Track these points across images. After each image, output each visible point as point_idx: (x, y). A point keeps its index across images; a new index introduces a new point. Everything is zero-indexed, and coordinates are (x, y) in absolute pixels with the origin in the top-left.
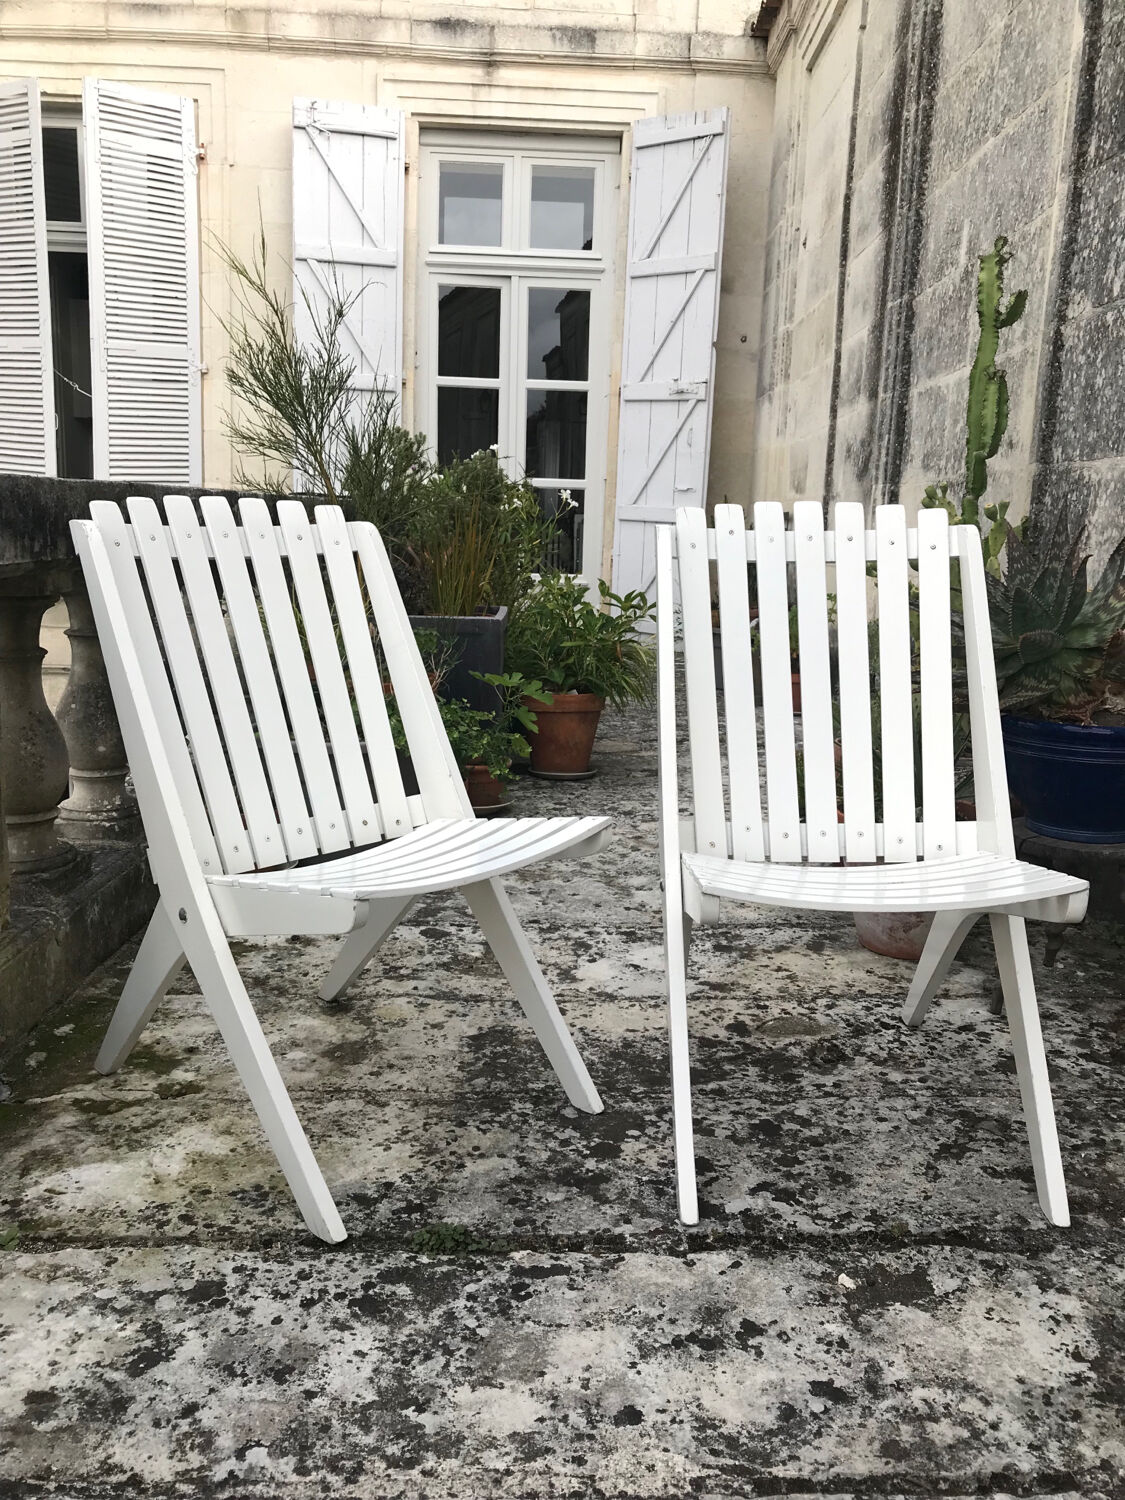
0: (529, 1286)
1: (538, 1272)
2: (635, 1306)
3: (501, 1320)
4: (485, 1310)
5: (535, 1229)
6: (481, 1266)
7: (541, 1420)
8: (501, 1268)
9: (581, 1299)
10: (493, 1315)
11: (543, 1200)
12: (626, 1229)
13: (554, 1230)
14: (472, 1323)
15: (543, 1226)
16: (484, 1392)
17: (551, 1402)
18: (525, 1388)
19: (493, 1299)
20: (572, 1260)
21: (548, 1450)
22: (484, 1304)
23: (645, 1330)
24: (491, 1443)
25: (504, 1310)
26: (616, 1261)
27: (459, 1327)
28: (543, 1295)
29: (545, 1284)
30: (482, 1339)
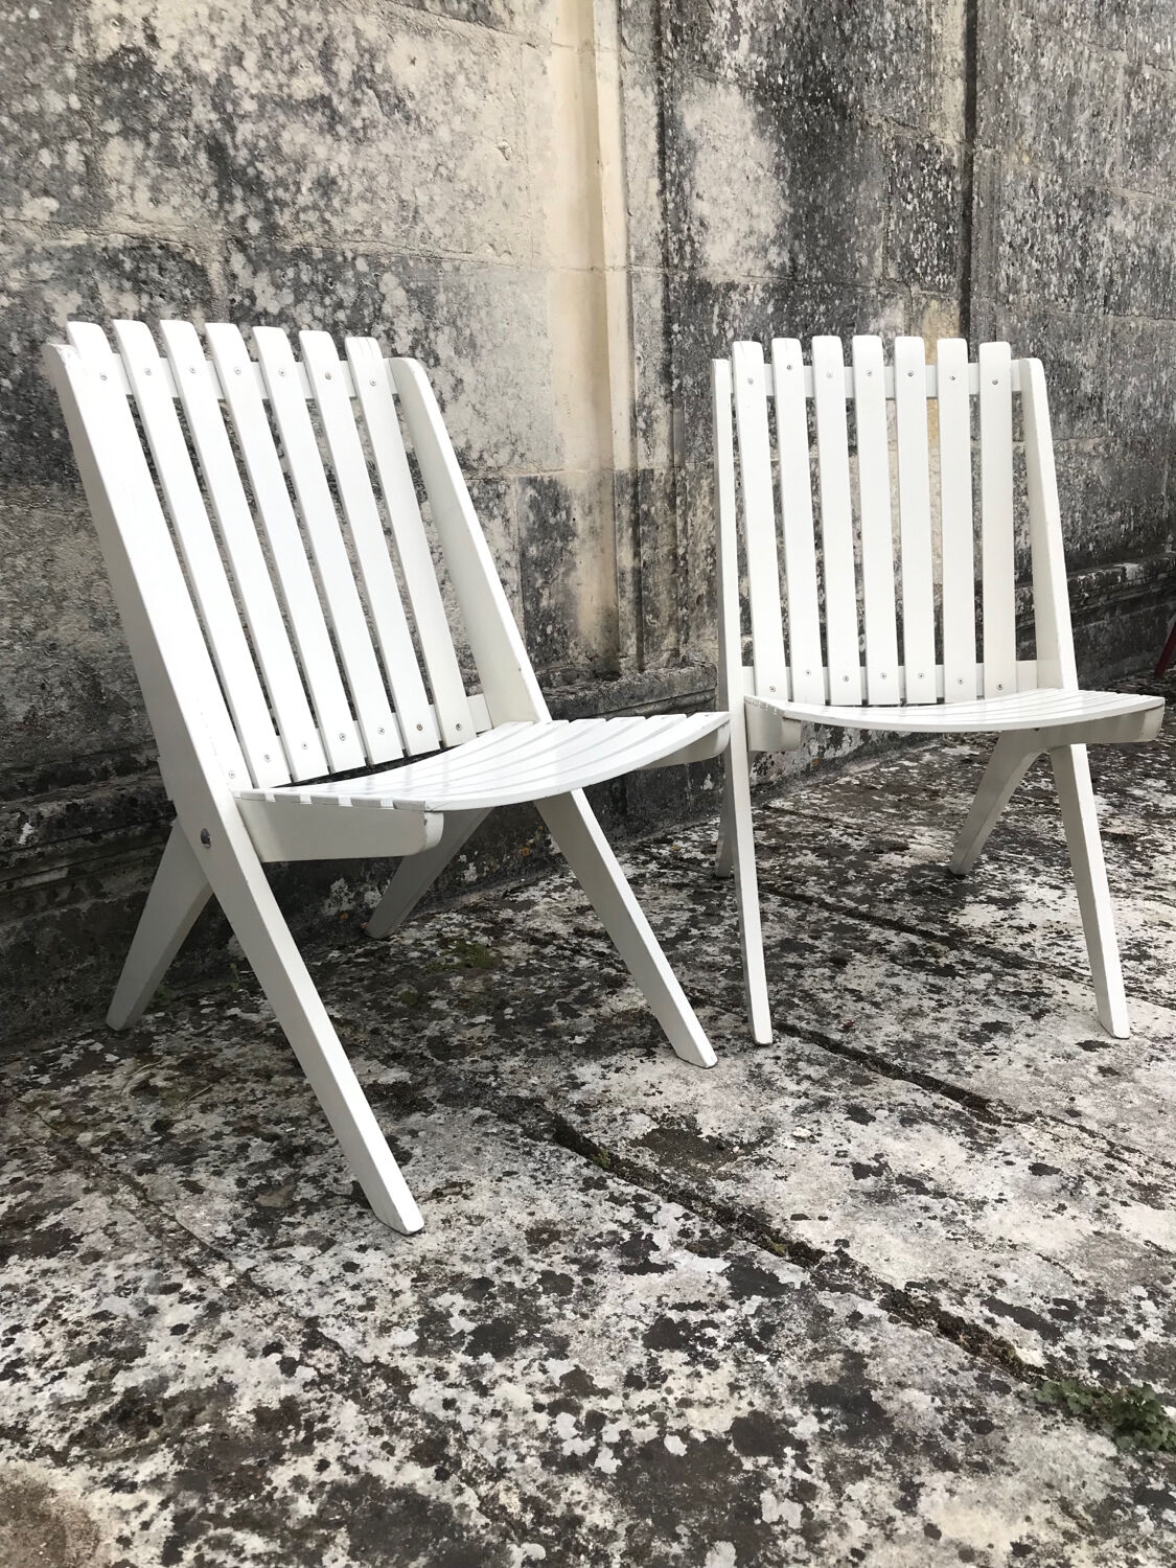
0: (1050, 1311)
1: (1025, 1318)
2: (948, 1239)
3: (1110, 1295)
4: (1124, 1312)
5: (988, 1369)
6: (1095, 1364)
7: (1124, 1204)
8: (1070, 1350)
9: (1002, 1268)
10: (1116, 1303)
11: (938, 1402)
12: (868, 1309)
13: (959, 1355)
14: (1148, 1306)
15: (973, 1366)
17: (1105, 1211)
18: (1122, 1231)
19: (1106, 1319)
20: (973, 1312)
21: (1133, 1185)
22: (1120, 1319)
23: (960, 1217)
25: (1099, 1302)
26: (920, 1286)
27: (1167, 1310)
28: (1041, 1292)
29: (1030, 1302)
30: (1145, 1286)
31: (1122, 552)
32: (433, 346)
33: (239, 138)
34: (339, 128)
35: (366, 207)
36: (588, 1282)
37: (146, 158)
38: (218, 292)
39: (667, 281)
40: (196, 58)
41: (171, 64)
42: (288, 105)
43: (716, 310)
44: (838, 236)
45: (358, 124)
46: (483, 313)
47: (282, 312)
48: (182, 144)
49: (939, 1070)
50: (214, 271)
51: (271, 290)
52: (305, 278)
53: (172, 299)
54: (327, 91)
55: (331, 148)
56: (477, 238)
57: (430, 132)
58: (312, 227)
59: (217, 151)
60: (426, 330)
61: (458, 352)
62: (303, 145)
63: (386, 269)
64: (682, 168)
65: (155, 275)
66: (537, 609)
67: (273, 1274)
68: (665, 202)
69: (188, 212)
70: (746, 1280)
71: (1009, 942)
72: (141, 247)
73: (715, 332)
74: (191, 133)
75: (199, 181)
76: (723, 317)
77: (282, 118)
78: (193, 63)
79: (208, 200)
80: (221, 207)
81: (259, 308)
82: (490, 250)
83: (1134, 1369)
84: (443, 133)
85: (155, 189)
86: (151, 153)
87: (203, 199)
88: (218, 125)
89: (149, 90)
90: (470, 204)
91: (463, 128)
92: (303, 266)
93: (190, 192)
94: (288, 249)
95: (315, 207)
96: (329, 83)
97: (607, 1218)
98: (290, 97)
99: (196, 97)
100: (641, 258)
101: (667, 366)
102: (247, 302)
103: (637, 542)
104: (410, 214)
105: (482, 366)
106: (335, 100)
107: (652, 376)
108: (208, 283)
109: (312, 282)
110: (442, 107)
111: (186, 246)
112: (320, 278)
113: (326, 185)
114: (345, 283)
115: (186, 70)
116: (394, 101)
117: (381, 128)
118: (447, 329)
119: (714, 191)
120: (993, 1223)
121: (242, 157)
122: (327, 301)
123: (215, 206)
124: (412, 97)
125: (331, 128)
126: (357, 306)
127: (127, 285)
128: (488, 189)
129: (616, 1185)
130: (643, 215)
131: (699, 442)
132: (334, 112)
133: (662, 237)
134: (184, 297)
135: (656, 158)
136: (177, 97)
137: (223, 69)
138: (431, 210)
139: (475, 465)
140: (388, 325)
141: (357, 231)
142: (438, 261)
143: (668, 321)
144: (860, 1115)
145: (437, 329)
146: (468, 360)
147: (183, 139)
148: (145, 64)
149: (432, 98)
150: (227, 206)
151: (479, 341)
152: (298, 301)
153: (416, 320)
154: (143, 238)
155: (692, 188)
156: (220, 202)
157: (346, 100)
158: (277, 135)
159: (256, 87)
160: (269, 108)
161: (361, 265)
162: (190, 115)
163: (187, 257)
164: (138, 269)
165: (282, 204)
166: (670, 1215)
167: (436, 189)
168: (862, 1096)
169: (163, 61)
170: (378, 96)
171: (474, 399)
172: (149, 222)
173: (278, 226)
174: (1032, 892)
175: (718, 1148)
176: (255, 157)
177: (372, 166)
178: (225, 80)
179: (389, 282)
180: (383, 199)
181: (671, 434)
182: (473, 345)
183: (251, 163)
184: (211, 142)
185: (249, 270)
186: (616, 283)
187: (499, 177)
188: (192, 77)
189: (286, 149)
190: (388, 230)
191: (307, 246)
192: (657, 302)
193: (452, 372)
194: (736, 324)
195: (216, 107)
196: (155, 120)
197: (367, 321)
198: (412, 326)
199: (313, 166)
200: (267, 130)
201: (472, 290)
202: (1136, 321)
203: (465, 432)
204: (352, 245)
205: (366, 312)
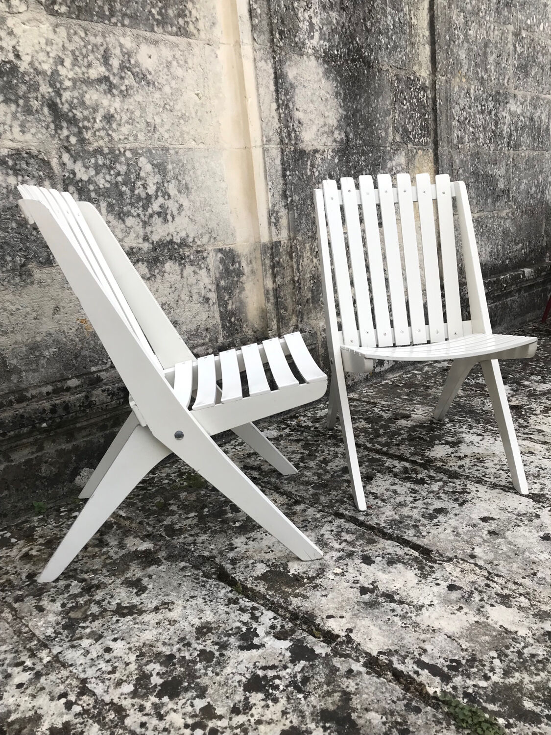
0: (447, 666)
1: (434, 670)
2: (402, 627)
3: (479, 656)
4: (484, 665)
5: (412, 700)
6: (466, 695)
7: (492, 605)
8: (455, 688)
9: (426, 643)
10: (481, 661)
11: (384, 719)
12: (357, 667)
13: (399, 690)
14: (497, 662)
15: (404, 698)
16: (513, 628)
17: (482, 609)
18: (489, 621)
19: (474, 670)
20: (408, 667)
21: (498, 594)
22: (482, 670)
23: (409, 614)
24: (521, 608)
25: (472, 660)
26: (384, 653)
27: (506, 664)
28: (444, 656)
29: (438, 661)
30: (496, 651)
31: (523, 263)
32: (167, 190)
33: (64, 100)
34: (114, 91)
35: (130, 127)
36: (222, 655)
37: (17, 112)
38: (56, 172)
39: (282, 151)
40: (40, 63)
41: (28, 67)
42: (88, 82)
43: (309, 163)
44: (369, 124)
45: (123, 88)
46: (191, 173)
47: (89, 179)
48: (35, 104)
49: (409, 535)
50: (54, 163)
51: (84, 169)
52: (100, 163)
53: (34, 177)
54: (107, 74)
55: (110, 100)
56: (186, 137)
57: (160, 89)
58: (102, 138)
59: (53, 107)
60: (163, 182)
61: (179, 192)
62: (96, 100)
63: (141, 155)
64: (288, 97)
65: (24, 166)
66: (226, 310)
67: (71, 655)
68: (280, 114)
69: (40, 135)
70: (300, 652)
71: (453, 465)
72: (17, 154)
73: (309, 173)
74: (39, 99)
75: (44, 121)
76: (313, 166)
77: (85, 88)
78: (39, 66)
79: (49, 130)
80: (56, 132)
81: (78, 178)
82: (193, 143)
83: (485, 698)
84: (167, 89)
85: (22, 126)
86: (19, 110)
87: (47, 129)
88: (53, 94)
89: (17, 80)
90: (182, 121)
91: (177, 86)
92: (99, 157)
93: (40, 126)
94: (91, 149)
95: (104, 129)
96: (108, 70)
97: (237, 620)
98: (88, 78)
99: (41, 82)
100: (269, 141)
101: (284, 192)
102: (71, 176)
103: (274, 276)
104: (152, 128)
105: (192, 197)
106: (111, 78)
107: (278, 197)
108: (51, 168)
109: (104, 164)
110: (165, 77)
111: (39, 152)
112: (108, 162)
113: (109, 118)
114: (121, 163)
115: (35, 69)
116: (141, 76)
117: (135, 89)
118: (173, 181)
119: (305, 107)
120: (427, 618)
121: (65, 108)
122: (112, 172)
123: (53, 132)
124: (150, 73)
125: (110, 91)
126: (127, 174)
127: (11, 172)
128: (191, 114)
129: (245, 602)
130: (269, 121)
131: (303, 226)
132: (111, 83)
133: (279, 131)
134: (40, 176)
135: (274, 93)
136: (32, 82)
137: (54, 68)
138: (162, 126)
139: (191, 244)
140: (143, 181)
141: (125, 138)
142: (167, 149)
143: (284, 170)
144: (368, 560)
145: (168, 182)
146: (185, 195)
147: (36, 102)
148: (14, 69)
149: (160, 73)
150: (59, 132)
151: (190, 186)
152: (97, 173)
153: (158, 178)
154: (18, 150)
155: (294, 106)
156: (56, 130)
157: (117, 78)
158: (83, 96)
159: (71, 75)
160: (78, 84)
161: (129, 154)
162: (38, 90)
163: (40, 157)
164: (16, 164)
165: (87, 128)
166: (267, 617)
167: (164, 116)
168: (370, 550)
169: (23, 66)
170: (133, 74)
171: (189, 213)
172: (20, 142)
173: (85, 139)
174: (468, 438)
175: (297, 580)
176: (72, 107)
177: (131, 107)
178: (55, 73)
179: (143, 161)
180: (138, 122)
181: (289, 223)
182: (187, 188)
183: (70, 111)
184: (50, 102)
185: (72, 160)
186: (257, 154)
187: (196, 108)
188: (38, 72)
189: (88, 103)
190: (141, 136)
191: (101, 147)
192: (278, 162)
193: (177, 202)
194: (319, 169)
195: (51, 86)
196: (21, 93)
197: (133, 180)
198: (155, 181)
199: (102, 110)
200: (77, 94)
201: (185, 162)
202: (525, 152)
203: (185, 229)
204: (123, 145)
205: (132, 176)
